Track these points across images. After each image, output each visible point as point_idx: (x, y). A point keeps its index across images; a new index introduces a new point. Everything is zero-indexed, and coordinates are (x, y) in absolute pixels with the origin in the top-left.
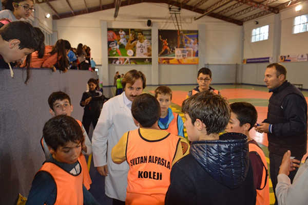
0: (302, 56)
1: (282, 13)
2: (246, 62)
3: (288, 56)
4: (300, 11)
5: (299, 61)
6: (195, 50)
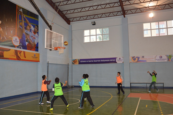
0: (161, 57)
1: (130, 17)
2: (78, 63)
3: (143, 57)
4: (153, 18)
5: (157, 61)
6: (35, 41)
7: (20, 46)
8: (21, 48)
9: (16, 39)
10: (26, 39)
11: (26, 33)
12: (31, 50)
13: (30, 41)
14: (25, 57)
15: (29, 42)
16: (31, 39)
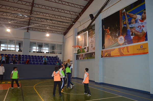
6: (143, 30)
7: (125, 42)
8: (126, 44)
9: (121, 38)
10: (131, 33)
11: (130, 28)
12: (138, 42)
13: (136, 33)
14: (128, 52)
15: (135, 35)
16: (138, 29)
